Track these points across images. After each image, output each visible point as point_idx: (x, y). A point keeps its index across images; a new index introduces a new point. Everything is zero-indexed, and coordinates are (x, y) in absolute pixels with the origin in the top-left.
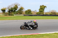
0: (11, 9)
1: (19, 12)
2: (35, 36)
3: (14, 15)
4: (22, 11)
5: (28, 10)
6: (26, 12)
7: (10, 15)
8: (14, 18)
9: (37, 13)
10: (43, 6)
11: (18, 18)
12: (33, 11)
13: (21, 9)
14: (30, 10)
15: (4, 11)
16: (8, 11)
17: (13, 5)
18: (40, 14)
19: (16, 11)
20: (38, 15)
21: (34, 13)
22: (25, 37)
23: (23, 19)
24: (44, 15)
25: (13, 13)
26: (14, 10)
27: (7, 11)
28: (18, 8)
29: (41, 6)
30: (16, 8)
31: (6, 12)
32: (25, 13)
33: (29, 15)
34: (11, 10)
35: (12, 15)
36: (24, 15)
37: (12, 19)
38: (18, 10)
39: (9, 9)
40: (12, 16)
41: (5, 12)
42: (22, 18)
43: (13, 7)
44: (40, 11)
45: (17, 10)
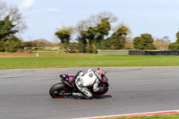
0: (88, 32)
1: (114, 40)
3: (97, 52)
4: (124, 38)
5: (143, 36)
6: (137, 41)
7: (85, 52)
11: (110, 62)
12: (158, 40)
13: (122, 32)
14: (150, 36)
15: (64, 36)
16: (80, 39)
17: (96, 19)
19: (105, 37)
20: (173, 51)
21: (162, 46)
23: (126, 65)
25: (93, 45)
26: (99, 34)
27: (74, 38)
28: (109, 28)
30: (104, 28)
31: (71, 41)
32: (132, 46)
33: (146, 53)
34: (88, 35)
35: (91, 52)
36: (131, 53)
38: (110, 36)
39: (82, 32)
40: (93, 55)
41: (68, 42)
42: (125, 62)
43: (94, 25)
45: (107, 34)
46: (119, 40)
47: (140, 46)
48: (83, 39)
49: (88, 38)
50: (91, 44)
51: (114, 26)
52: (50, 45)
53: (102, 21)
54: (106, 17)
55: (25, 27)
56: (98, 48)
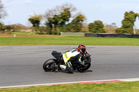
0: (54, 19)
1: (74, 25)
2: (111, 86)
3: (60, 34)
4: (81, 24)
5: (96, 22)
6: (91, 26)
7: (51, 34)
8: (62, 42)
9: (116, 31)
10: (132, 12)
11: (69, 42)
12: (107, 26)
14: (101, 22)
15: (35, 22)
16: (47, 24)
17: (60, 9)
18: (124, 32)
19: (67, 23)
20: (119, 35)
21: (111, 30)
22: (88, 89)
24: (133, 36)
25: (57, 29)
26: (62, 20)
27: (43, 23)
28: (70, 16)
29: (126, 14)
30: (66, 15)
31: (40, 25)
32: (87, 30)
33: (98, 36)
34: (53, 21)
35: (56, 34)
36: (86, 35)
37: (55, 44)
38: (70, 22)
39: (49, 19)
40: (57, 36)
41: (38, 26)
43: (58, 13)
44: (125, 27)
45: (68, 20)
46: (77, 25)
47: (94, 30)
48: (50, 24)
49: (53, 23)
50: (55, 27)
52: (25, 28)
53: (65, 10)
54: (67, 7)
55: (6, 15)
56: (61, 31)
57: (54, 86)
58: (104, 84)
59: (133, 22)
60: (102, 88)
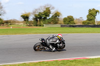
0: (39, 15)
1: (53, 19)
2: (80, 61)
3: (43, 26)
4: (58, 18)
5: (68, 17)
6: (65, 20)
7: (37, 26)
9: (83, 23)
10: (94, 9)
11: (50, 31)
12: (77, 19)
13: (57, 15)
14: (72, 17)
15: (26, 18)
16: (34, 19)
17: (43, 8)
18: (89, 23)
19: (48, 18)
20: (85, 25)
21: (79, 22)
22: (64, 64)
24: (95, 26)
26: (44, 16)
28: (50, 13)
29: (90, 11)
30: (47, 13)
31: (29, 20)
32: (62, 22)
33: (70, 26)
34: (38, 16)
35: (40, 26)
36: (62, 26)
37: (40, 33)
39: (35, 15)
41: (28, 21)
42: (58, 31)
43: (42, 11)
44: (89, 20)
45: (49, 16)
46: (55, 19)
47: (67, 22)
48: (36, 19)
49: (38, 18)
50: (40, 21)
51: (53, 12)
52: (18, 22)
53: (46, 9)
54: (48, 7)
55: (5, 13)
56: (44, 23)
57: (40, 62)
58: (75, 61)
59: (94, 17)
60: (74, 63)
